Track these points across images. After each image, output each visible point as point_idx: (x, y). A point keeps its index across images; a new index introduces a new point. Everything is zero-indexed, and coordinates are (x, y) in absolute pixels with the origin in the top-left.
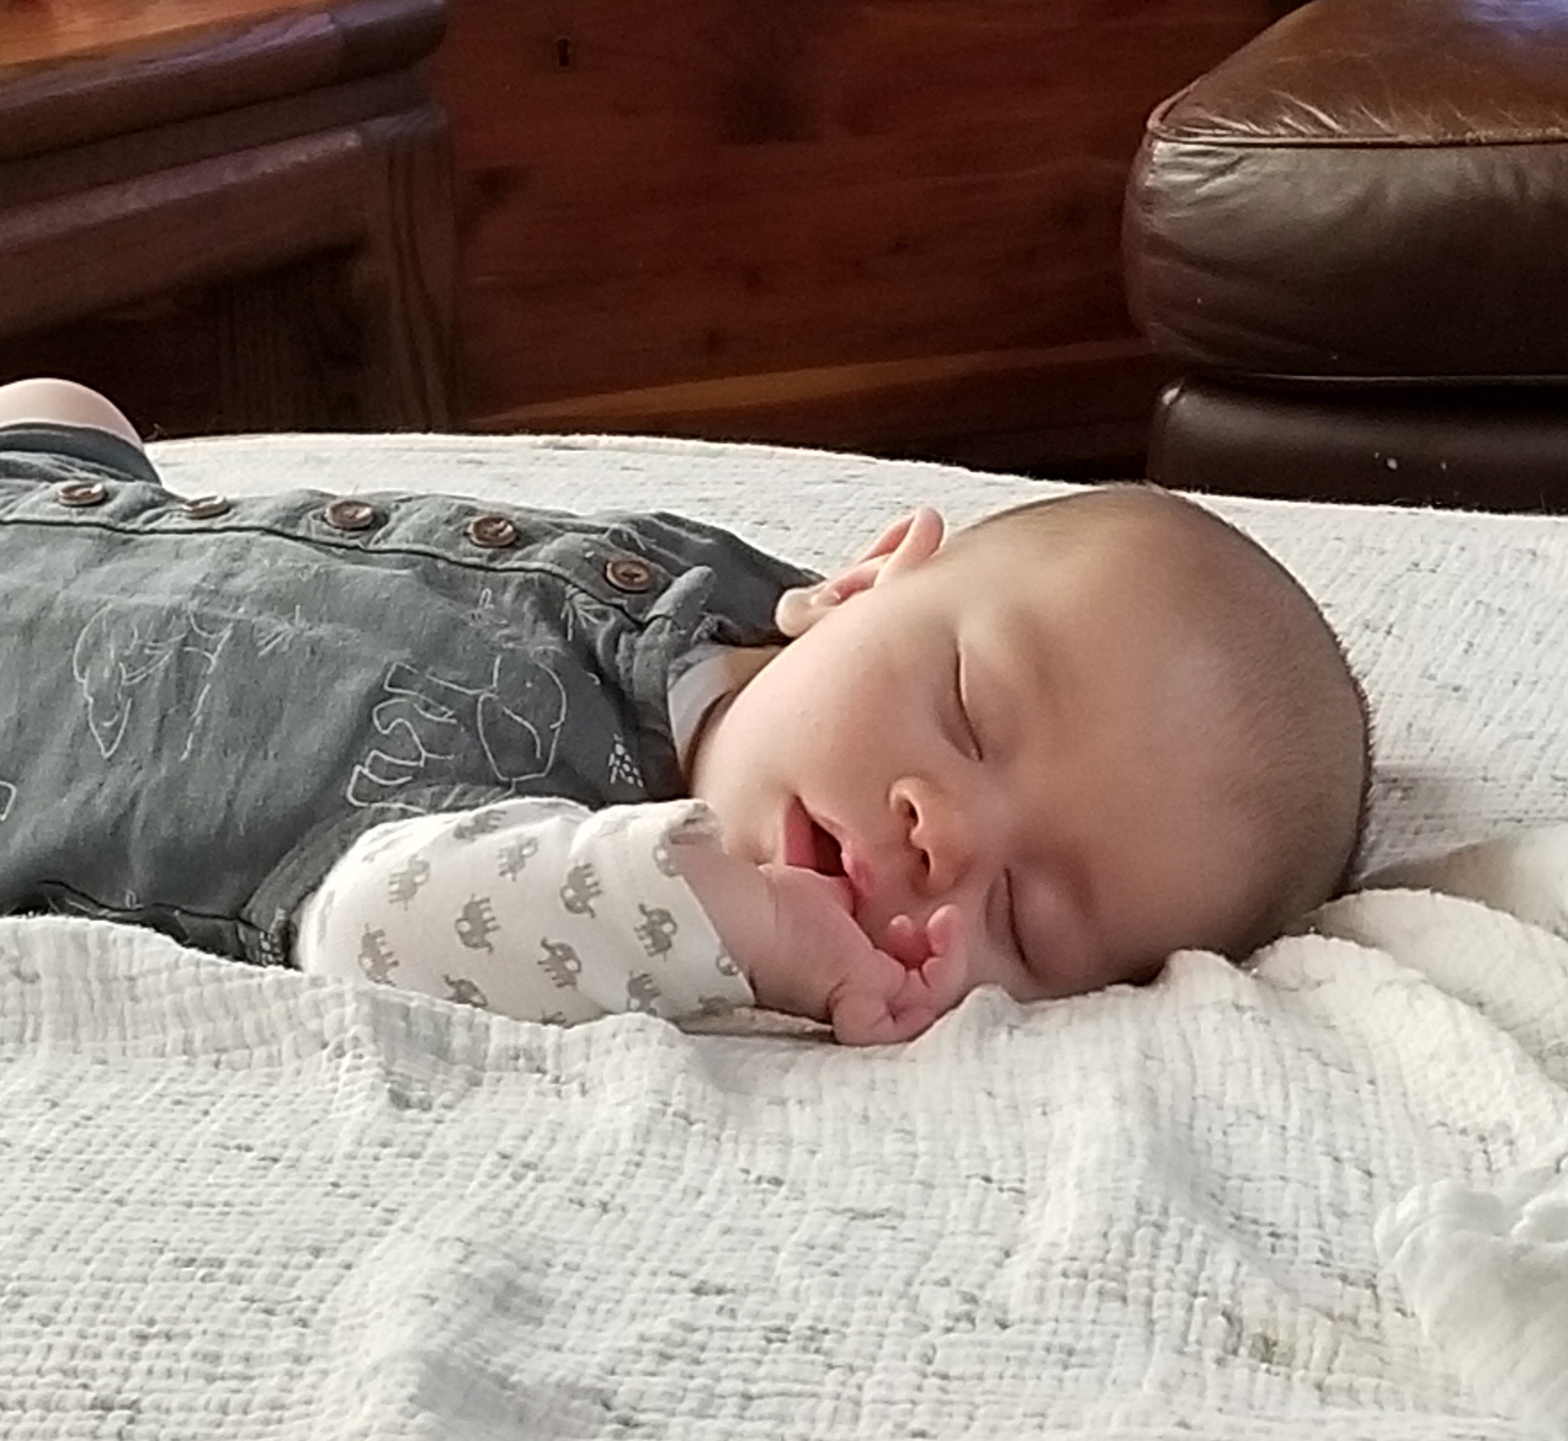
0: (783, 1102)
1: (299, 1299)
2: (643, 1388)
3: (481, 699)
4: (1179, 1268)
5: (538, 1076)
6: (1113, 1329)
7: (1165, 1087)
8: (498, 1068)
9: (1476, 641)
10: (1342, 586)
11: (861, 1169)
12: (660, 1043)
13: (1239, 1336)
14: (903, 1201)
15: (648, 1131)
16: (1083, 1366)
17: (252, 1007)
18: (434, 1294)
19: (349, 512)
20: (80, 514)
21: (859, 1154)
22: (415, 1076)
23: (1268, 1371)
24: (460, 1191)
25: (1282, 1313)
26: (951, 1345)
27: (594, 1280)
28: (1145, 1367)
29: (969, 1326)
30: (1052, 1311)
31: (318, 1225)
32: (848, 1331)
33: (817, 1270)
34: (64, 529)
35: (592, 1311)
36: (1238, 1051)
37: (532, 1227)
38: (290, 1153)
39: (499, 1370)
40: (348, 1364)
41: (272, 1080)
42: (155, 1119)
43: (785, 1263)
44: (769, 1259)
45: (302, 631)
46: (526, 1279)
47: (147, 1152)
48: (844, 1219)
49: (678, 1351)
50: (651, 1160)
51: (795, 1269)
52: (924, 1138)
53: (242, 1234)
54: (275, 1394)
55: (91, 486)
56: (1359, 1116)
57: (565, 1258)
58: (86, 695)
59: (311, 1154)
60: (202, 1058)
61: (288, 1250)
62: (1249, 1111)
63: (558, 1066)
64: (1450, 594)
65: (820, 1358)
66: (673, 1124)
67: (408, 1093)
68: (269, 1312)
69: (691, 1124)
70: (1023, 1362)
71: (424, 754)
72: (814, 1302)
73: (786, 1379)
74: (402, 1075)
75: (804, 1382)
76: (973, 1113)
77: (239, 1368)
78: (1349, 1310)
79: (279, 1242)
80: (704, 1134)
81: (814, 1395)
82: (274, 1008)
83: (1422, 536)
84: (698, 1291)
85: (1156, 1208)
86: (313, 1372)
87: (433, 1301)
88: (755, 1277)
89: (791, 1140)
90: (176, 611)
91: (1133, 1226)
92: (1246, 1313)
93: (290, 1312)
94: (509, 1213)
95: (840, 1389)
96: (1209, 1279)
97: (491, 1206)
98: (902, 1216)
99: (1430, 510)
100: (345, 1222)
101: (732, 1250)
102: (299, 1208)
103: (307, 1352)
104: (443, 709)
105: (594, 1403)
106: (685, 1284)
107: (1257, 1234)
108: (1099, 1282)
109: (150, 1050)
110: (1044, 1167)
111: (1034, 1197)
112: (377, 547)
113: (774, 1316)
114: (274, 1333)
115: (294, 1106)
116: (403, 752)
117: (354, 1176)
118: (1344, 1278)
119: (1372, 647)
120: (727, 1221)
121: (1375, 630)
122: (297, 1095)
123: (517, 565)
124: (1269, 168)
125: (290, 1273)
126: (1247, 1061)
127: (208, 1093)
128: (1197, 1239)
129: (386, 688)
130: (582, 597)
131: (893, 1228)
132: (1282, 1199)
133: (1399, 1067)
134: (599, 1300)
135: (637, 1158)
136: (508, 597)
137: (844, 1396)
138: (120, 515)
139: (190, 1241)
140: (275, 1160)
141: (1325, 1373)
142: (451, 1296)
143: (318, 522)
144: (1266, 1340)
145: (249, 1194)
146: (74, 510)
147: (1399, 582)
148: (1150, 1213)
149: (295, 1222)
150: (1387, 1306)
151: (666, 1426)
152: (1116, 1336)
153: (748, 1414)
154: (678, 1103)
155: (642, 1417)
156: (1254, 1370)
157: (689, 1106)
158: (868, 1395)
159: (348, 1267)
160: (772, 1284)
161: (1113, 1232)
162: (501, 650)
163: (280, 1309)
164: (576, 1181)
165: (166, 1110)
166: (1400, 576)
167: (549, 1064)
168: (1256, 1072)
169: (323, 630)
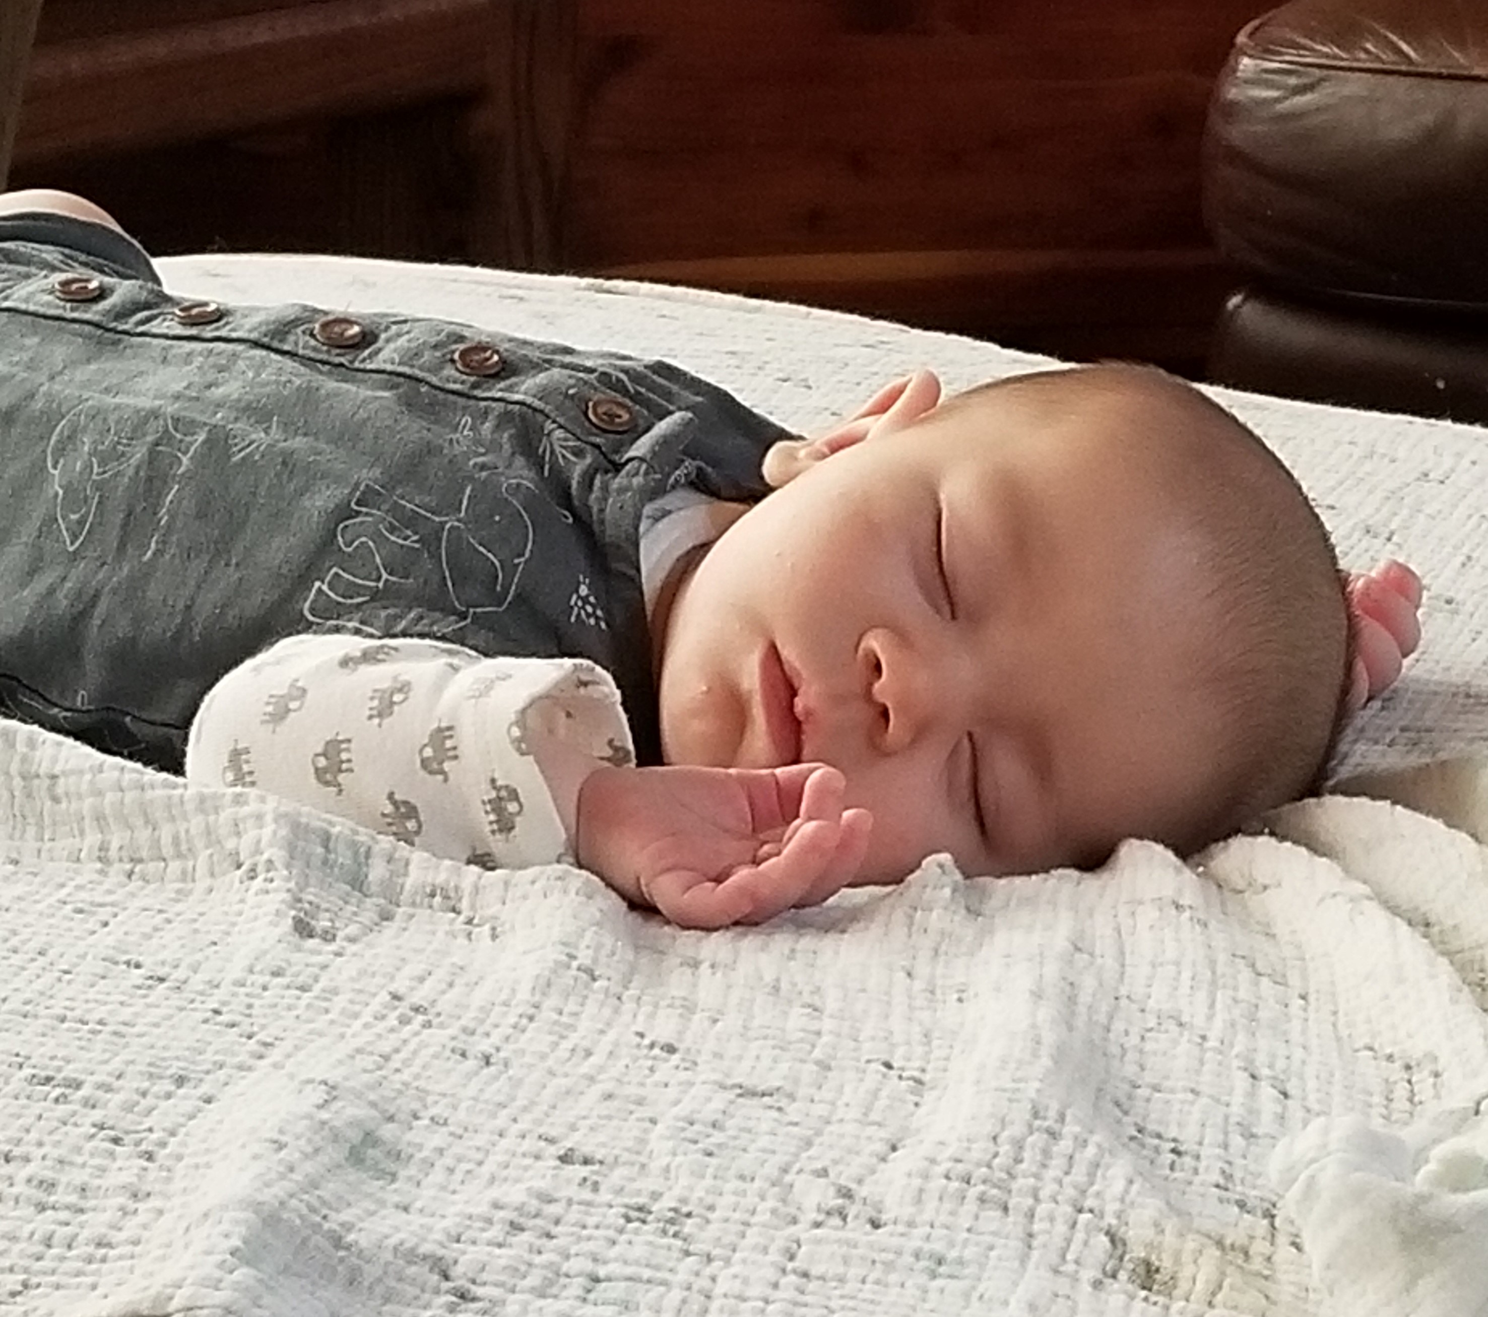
0: (695, 964)
1: (150, 1130)
2: (485, 1258)
3: (448, 526)
4: (1067, 1180)
5: (452, 915)
6: (988, 1239)
7: (1088, 983)
8: (413, 904)
9: (1475, 555)
10: (1349, 490)
11: (761, 1042)
12: (577, 894)
13: (1121, 1259)
14: (796, 1081)
15: (549, 985)
16: (951, 1277)
17: (173, 819)
18: (284, 1139)
19: (337, 329)
20: (73, 310)
21: (762, 1027)
22: (324, 905)
23: (1146, 1299)
24: (343, 1030)
25: (1169, 1239)
26: (818, 1241)
27: (460, 1137)
28: (1015, 1284)
29: (841, 1223)
30: (927, 1216)
31: (187, 1053)
32: (711, 1216)
33: (693, 1147)
34: (57, 323)
35: (451, 1171)
36: (1171, 953)
37: (406, 1076)
38: (180, 974)
39: (335, 1227)
40: (184, 1205)
41: (181, 895)
42: (51, 926)
43: (662, 1137)
44: (646, 1131)
45: (278, 441)
46: (387, 1131)
47: (33, 960)
48: (731, 1095)
49: (531, 1223)
50: (547, 1014)
51: (670, 1144)
52: (831, 1016)
53: (107, 1056)
54: (103, 1230)
55: (88, 281)
56: (1285, 1033)
57: (433, 1111)
58: (57, 487)
59: (199, 977)
60: (117, 866)
61: (151, 1076)
62: (1171, 1017)
63: (473, 907)
64: (1455, 506)
65: (679, 1243)
66: (576, 979)
67: (313, 923)
68: (116, 1141)
69: (594, 979)
70: (889, 1266)
71: (385, 576)
72: (684, 1181)
73: (637, 1263)
74: (310, 903)
75: (657, 1268)
76: (887, 993)
77: (73, 1199)
78: (1241, 1240)
79: (144, 1068)
80: (607, 990)
81: (664, 1283)
82: (194, 822)
83: (1436, 447)
84: (565, 1159)
85: (1052, 1114)
86: (148, 1210)
87: (281, 1146)
88: (628, 1150)
89: (696, 1005)
90: (155, 414)
91: (1025, 1130)
92: (1131, 1234)
93: (138, 1143)
94: (386, 1058)
95: (692, 1279)
96: (1098, 1194)
97: (369, 1049)
98: (792, 1097)
99: (1448, 423)
100: (216, 1052)
101: (609, 1118)
102: (172, 1033)
103: (147, 1188)
104: (409, 533)
105: (431, 1270)
106: (553, 1150)
107: (1157, 1150)
108: (982, 1188)
109: (66, 853)
110: (947, 1059)
111: (932, 1088)
112: (362, 366)
113: (638, 1193)
114: (119, 1163)
115: (196, 926)
116: (363, 572)
117: (238, 1004)
118: (1242, 1205)
119: (1371, 553)
120: (609, 1086)
121: (1375, 537)
122: (202, 914)
123: (499, 395)
124: (1347, 91)
125: (145, 1103)
126: (1177, 964)
127: (113, 904)
128: (1091, 1151)
129: (353, 506)
130: (559, 433)
131: (780, 1109)
132: (1189, 1113)
133: (1333, 983)
134: (459, 1160)
135: (532, 1011)
136: (488, 425)
137: (695, 1287)
138: (112, 314)
139: (52, 1058)
140: (162, 980)
141: (1206, 1308)
142: (302, 1142)
143: (308, 338)
144: (1148, 1264)
145: (126, 1014)
146: (68, 305)
147: (1406, 490)
148: (1045, 1118)
149: (165, 1048)
150: (1282, 1240)
151: (504, 1302)
152: (991, 1248)
153: (591, 1297)
154: (584, 957)
155: (479, 1291)
156: (1132, 1297)
157: (595, 960)
158: (720, 1289)
159: (208, 1101)
160: (643, 1159)
161: (1004, 1136)
162: (471, 479)
163: (127, 1139)
164: (464, 1030)
165: (65, 918)
166: (1408, 485)
167: (464, 905)
168: (1186, 975)
169: (298, 442)
